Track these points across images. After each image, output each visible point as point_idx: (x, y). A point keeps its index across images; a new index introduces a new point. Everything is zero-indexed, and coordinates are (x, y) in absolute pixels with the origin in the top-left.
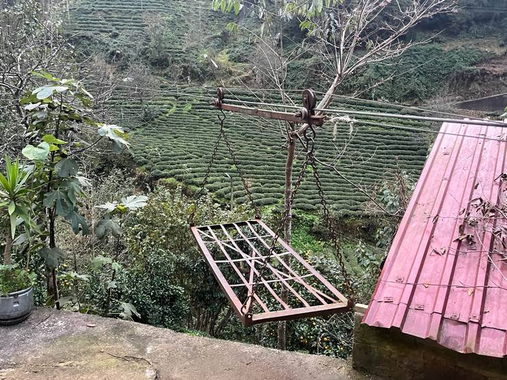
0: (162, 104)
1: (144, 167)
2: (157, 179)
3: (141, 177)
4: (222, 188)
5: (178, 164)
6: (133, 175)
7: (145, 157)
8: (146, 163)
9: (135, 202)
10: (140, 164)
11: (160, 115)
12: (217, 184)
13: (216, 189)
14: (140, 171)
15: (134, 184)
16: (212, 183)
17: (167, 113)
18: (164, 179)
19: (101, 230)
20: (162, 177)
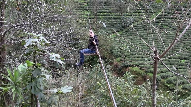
0: (136, 15)
1: (119, 59)
2: (127, 68)
3: (117, 66)
4: (172, 76)
5: (142, 57)
6: (111, 64)
7: (120, 52)
8: (120, 56)
9: (66, 89)
10: (116, 57)
11: (133, 23)
12: (169, 74)
13: (167, 77)
14: (116, 61)
15: (111, 69)
16: (165, 72)
17: (138, 21)
18: (131, 68)
19: (50, 101)
20: (131, 66)
